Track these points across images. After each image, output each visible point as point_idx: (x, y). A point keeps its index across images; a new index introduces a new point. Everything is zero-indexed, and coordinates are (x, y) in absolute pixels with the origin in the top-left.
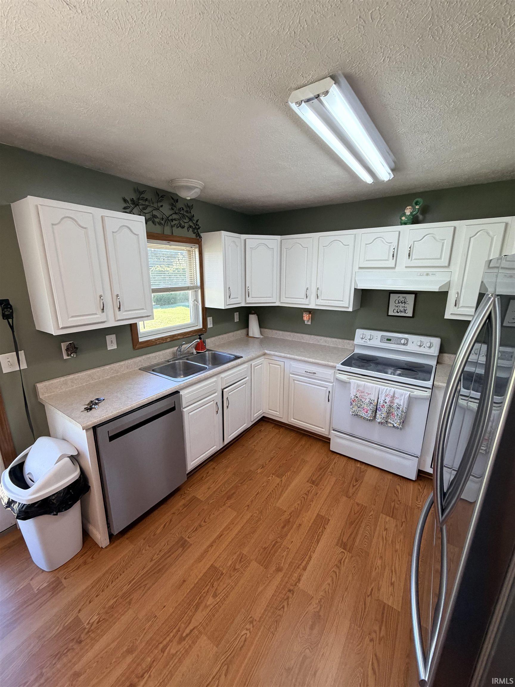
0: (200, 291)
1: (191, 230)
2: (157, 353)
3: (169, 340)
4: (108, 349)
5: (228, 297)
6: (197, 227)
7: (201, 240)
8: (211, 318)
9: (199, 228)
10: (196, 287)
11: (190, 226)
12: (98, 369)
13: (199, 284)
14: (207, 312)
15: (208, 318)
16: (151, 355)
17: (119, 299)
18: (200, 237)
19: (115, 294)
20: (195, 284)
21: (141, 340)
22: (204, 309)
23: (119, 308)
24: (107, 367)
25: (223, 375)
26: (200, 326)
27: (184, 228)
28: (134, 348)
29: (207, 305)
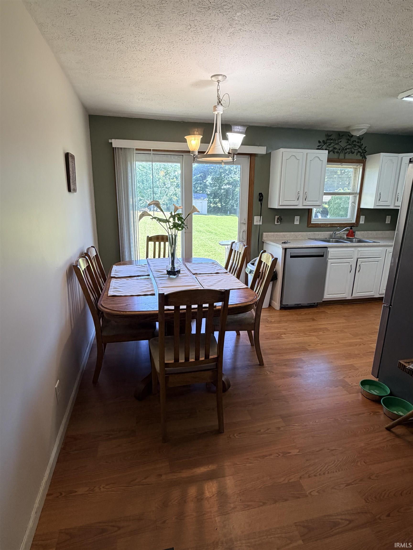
0: (358, 196)
1: (359, 154)
2: (320, 233)
3: (329, 226)
4: (295, 224)
5: (378, 199)
6: (364, 152)
7: (366, 160)
8: (364, 217)
9: (365, 153)
10: (356, 193)
11: (359, 152)
12: (288, 233)
13: (358, 191)
14: (361, 211)
15: (361, 216)
16: (316, 233)
17: (306, 194)
18: (366, 158)
19: (305, 192)
20: (356, 191)
21: (312, 222)
22: (359, 210)
23: (306, 199)
24: (292, 233)
25: (359, 249)
26: (354, 221)
27: (354, 153)
28: (308, 226)
29: (362, 206)
